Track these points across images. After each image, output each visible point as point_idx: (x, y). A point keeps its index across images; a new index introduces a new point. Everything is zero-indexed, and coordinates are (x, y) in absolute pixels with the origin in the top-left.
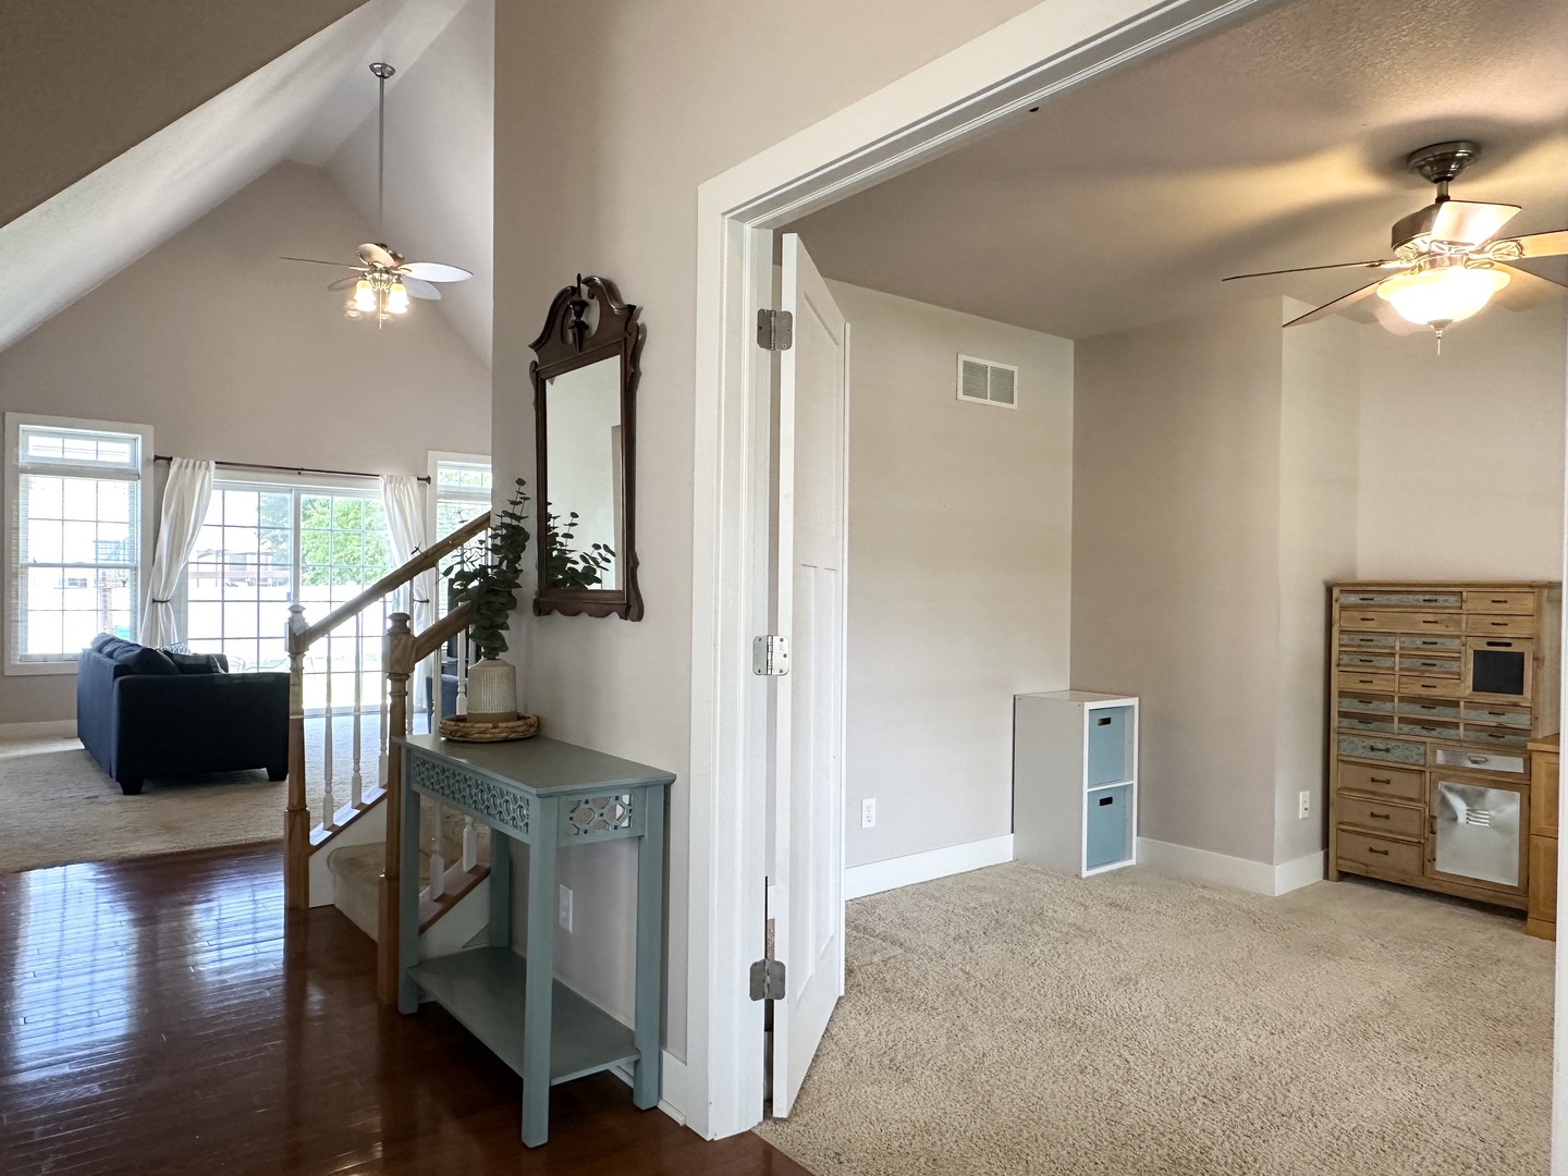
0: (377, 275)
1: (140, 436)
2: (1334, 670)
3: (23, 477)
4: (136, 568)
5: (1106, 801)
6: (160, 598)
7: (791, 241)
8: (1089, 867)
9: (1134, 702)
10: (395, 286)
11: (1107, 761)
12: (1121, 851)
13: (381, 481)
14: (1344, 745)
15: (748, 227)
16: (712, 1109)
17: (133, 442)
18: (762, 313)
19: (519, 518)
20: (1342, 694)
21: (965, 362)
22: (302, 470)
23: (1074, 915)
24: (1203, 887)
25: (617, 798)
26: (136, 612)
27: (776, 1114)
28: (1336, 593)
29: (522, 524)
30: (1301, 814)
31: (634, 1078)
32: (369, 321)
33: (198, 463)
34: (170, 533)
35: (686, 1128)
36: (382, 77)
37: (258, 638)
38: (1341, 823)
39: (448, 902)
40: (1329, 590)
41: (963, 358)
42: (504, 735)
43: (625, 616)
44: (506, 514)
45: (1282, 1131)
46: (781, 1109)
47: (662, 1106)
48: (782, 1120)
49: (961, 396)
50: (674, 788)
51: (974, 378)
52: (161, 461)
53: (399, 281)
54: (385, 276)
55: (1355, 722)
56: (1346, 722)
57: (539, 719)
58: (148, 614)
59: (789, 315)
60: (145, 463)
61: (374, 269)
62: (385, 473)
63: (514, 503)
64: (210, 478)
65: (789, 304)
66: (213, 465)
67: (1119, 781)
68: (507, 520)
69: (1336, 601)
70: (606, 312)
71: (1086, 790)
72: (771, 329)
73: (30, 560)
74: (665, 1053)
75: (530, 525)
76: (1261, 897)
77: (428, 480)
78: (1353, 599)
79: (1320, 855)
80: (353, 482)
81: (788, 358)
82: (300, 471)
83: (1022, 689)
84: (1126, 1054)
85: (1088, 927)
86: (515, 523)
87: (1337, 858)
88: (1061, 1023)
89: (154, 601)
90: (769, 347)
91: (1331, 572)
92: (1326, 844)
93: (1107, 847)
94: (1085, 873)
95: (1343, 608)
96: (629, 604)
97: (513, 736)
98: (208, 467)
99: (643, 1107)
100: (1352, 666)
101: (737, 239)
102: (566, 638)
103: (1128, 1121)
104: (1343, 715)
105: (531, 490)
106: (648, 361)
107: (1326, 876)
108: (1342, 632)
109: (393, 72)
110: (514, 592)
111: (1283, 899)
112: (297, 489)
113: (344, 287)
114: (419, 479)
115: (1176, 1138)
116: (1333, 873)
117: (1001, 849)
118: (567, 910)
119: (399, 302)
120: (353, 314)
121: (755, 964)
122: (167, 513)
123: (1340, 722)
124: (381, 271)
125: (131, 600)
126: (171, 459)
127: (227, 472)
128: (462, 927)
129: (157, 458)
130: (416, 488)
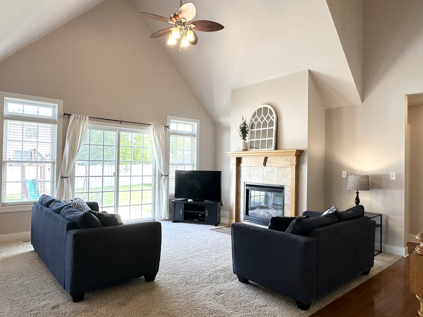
1: (57, 105)
3: (5, 121)
4: (54, 163)
6: (65, 176)
13: (152, 127)
17: (53, 107)
22: (123, 121)
26: (54, 182)
33: (82, 117)
34: (70, 147)
37: (103, 176)
52: (66, 116)
53: (190, 29)
58: (59, 183)
60: (59, 117)
62: (153, 124)
64: (86, 123)
66: (88, 118)
73: (8, 159)
77: (168, 127)
80: (140, 127)
82: (121, 122)
89: (62, 177)
98: (86, 119)
112: (119, 130)
114: (165, 126)
122: (68, 139)
125: (51, 176)
126: (70, 115)
127: (93, 121)
129: (65, 114)
130: (164, 130)
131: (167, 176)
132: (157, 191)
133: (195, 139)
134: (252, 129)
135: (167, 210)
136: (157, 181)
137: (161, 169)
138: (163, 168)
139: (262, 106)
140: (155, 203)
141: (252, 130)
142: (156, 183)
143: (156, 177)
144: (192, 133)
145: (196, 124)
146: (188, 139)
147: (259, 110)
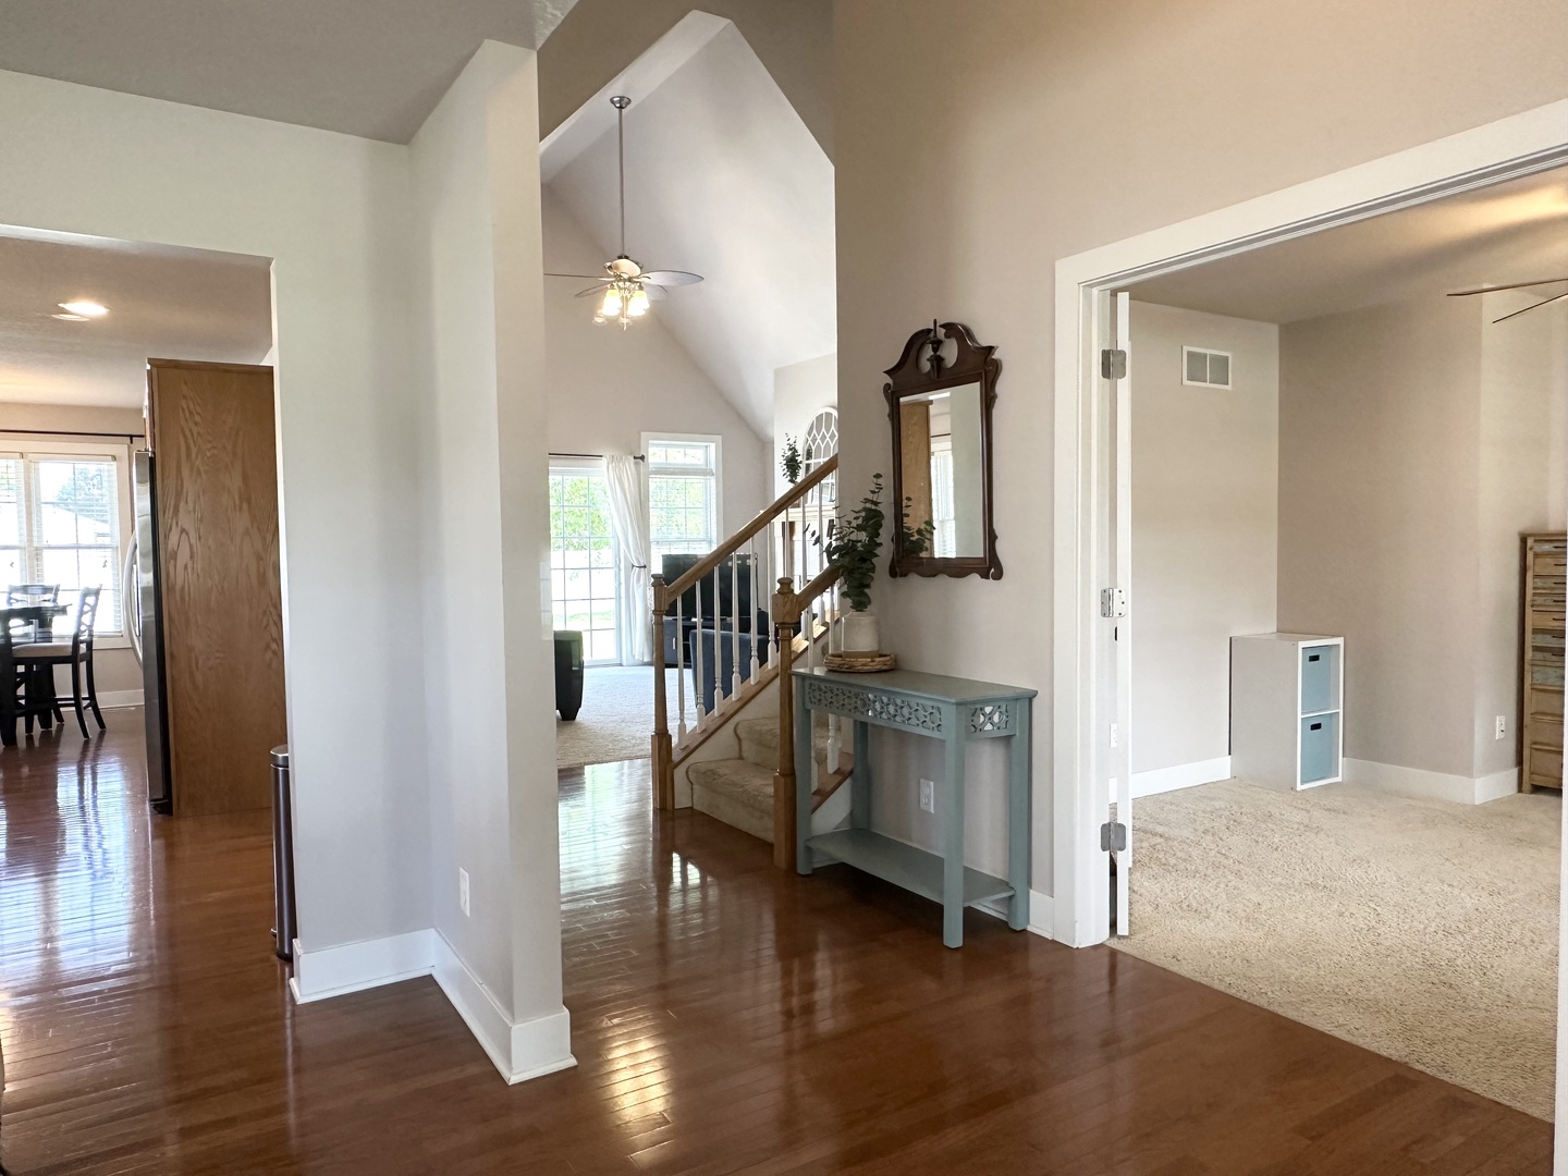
0: (621, 284)
2: (1529, 610)
5: (1316, 727)
7: (1124, 298)
8: (1303, 782)
9: (1340, 641)
10: (638, 293)
11: (1317, 691)
12: (1330, 770)
13: (604, 462)
14: (1537, 676)
15: (1095, 291)
16: (1077, 925)
18: (1104, 352)
19: (876, 504)
20: (1536, 631)
21: (1189, 353)
23: (1298, 817)
24: (1409, 798)
25: (981, 709)
27: (1120, 932)
28: (1530, 542)
29: (881, 508)
30: (1498, 735)
31: (1008, 916)
32: (612, 323)
35: (1053, 942)
36: (621, 107)
38: (1535, 743)
39: (823, 795)
40: (1523, 540)
41: (1186, 349)
42: (878, 667)
43: (985, 576)
44: (867, 500)
45: (1510, 951)
46: (1123, 929)
47: (1030, 928)
48: (1124, 937)
49: (1186, 382)
50: (1035, 701)
51: (1196, 366)
53: (641, 288)
54: (628, 284)
55: (1548, 655)
56: (1539, 655)
57: (896, 656)
59: (1123, 353)
61: (619, 278)
62: (607, 454)
63: (873, 492)
65: (1124, 344)
67: (1326, 709)
68: (868, 505)
69: (1531, 549)
70: (963, 349)
71: (1300, 716)
72: (1111, 364)
74: (1031, 891)
75: (887, 509)
76: (1464, 805)
77: (642, 458)
78: (1547, 547)
79: (1515, 771)
80: (575, 462)
81: (1124, 385)
83: (1237, 632)
84: (1373, 906)
85: (1315, 826)
86: (874, 507)
87: (1532, 773)
88: (1314, 886)
90: (1109, 378)
91: (1525, 523)
92: (1520, 762)
93: (1319, 766)
94: (1300, 787)
95: (1536, 555)
96: (990, 566)
97: (885, 668)
99: (1018, 929)
100: (1544, 606)
101: (1088, 298)
102: (922, 593)
103: (1388, 943)
104: (1536, 649)
105: (887, 481)
106: (1002, 387)
107: (1520, 790)
108: (1536, 576)
109: (629, 101)
110: (874, 560)
111: (1483, 807)
113: (593, 294)
114: (635, 458)
115: (1427, 953)
116: (1526, 786)
117: (1220, 768)
118: (928, 797)
119: (640, 305)
120: (599, 320)
121: (1104, 825)
123: (1533, 656)
124: (625, 280)
128: (833, 814)
130: (632, 465)
131: (645, 567)
132: (623, 601)
133: (713, 481)
134: (808, 459)
135: (647, 639)
136: (623, 580)
137: (630, 552)
138: (635, 551)
139: (823, 411)
140: (620, 628)
141: (808, 462)
142: (620, 584)
143: (620, 570)
144: (704, 467)
145: (713, 446)
146: (696, 483)
147: (819, 418)
